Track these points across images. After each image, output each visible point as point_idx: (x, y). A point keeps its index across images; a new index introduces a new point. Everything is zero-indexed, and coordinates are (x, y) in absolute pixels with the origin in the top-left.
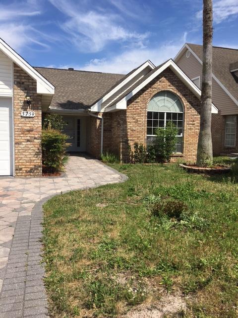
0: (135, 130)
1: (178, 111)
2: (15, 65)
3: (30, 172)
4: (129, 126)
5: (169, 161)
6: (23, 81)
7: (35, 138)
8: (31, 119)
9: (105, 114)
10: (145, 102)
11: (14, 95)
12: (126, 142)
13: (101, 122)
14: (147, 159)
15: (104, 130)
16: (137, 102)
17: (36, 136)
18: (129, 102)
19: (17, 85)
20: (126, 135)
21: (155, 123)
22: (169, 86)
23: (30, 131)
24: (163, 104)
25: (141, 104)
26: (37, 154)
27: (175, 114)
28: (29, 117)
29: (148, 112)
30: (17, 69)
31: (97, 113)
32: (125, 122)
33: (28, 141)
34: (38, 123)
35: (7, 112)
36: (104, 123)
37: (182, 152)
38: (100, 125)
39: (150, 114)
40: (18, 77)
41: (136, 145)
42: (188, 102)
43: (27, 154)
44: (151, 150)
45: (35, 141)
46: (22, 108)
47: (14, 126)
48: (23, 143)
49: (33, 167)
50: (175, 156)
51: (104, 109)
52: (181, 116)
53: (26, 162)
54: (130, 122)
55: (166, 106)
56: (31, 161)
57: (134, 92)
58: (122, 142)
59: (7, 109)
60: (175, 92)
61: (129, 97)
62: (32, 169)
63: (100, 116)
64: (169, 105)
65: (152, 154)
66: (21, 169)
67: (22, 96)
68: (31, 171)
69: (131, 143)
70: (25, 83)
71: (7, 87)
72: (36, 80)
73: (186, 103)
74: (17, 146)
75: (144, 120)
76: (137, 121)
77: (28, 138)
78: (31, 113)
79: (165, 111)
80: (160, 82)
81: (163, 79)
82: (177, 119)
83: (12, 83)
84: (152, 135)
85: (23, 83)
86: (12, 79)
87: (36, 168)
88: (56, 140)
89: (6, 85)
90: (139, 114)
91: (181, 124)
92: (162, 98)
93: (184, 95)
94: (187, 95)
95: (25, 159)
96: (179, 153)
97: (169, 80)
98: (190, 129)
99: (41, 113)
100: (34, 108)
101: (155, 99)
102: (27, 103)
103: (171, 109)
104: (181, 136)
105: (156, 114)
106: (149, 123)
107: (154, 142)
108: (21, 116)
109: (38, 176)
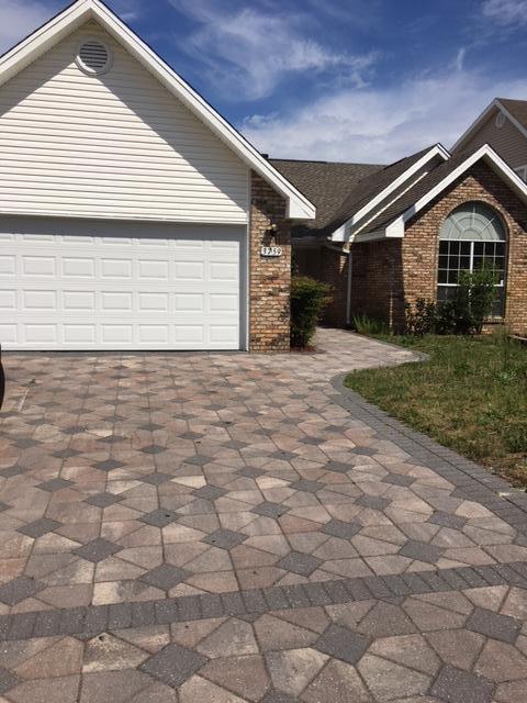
0: (416, 276)
1: (496, 239)
2: (255, 174)
3: (272, 344)
4: (407, 267)
5: (479, 332)
6: (266, 198)
7: (281, 290)
8: (274, 260)
9: (354, 246)
10: (436, 223)
11: (251, 221)
12: (401, 297)
13: (347, 260)
14: (441, 328)
15: (353, 276)
16: (421, 224)
17: (282, 287)
18: (408, 225)
19: (256, 205)
20: (400, 285)
21: (454, 263)
22: (482, 192)
23: (273, 278)
24: (468, 227)
25: (429, 228)
26: (283, 316)
27: (490, 245)
28: (274, 257)
29: (441, 242)
30: (257, 179)
31: (340, 244)
32: (399, 261)
33: (270, 294)
34: (285, 266)
35: (238, 249)
36: (353, 262)
37: (503, 315)
38: (346, 265)
39: (444, 245)
40: (258, 193)
41: (420, 303)
42: (516, 221)
43: (269, 315)
44: (448, 310)
45: (281, 294)
46: (262, 243)
47: (250, 271)
48: (263, 298)
49: (276, 336)
50: (493, 324)
51: (353, 236)
52: (502, 249)
53: (267, 329)
54: (406, 261)
55: (475, 229)
56: (273, 327)
57: (419, 206)
58: (393, 296)
59: (236, 244)
60: (492, 203)
61: (409, 214)
62: (274, 340)
63: (347, 251)
64: (480, 228)
65: (450, 318)
66: (259, 340)
67: (263, 223)
68: (274, 342)
69: (409, 299)
70: (269, 202)
71: (240, 209)
72: (288, 197)
73: (511, 223)
74: (253, 302)
75: (432, 255)
76: (419, 260)
77: (270, 290)
78: (276, 250)
79: (473, 239)
80: (465, 185)
81: (470, 179)
82: (494, 254)
83: (248, 203)
84: (448, 285)
85: (265, 202)
86: (247, 196)
87: (281, 337)
88: (313, 294)
89: (239, 205)
90: (424, 246)
91: (502, 263)
92: (468, 214)
93: (509, 210)
94: (513, 208)
95: (267, 323)
96: (499, 318)
97: (481, 182)
98: (519, 272)
99: (290, 250)
100: (279, 242)
101: (453, 217)
102: (270, 234)
103: (483, 235)
104: (502, 285)
105: (455, 244)
106: (442, 262)
107: (450, 297)
108: (261, 255)
109: (284, 351)
